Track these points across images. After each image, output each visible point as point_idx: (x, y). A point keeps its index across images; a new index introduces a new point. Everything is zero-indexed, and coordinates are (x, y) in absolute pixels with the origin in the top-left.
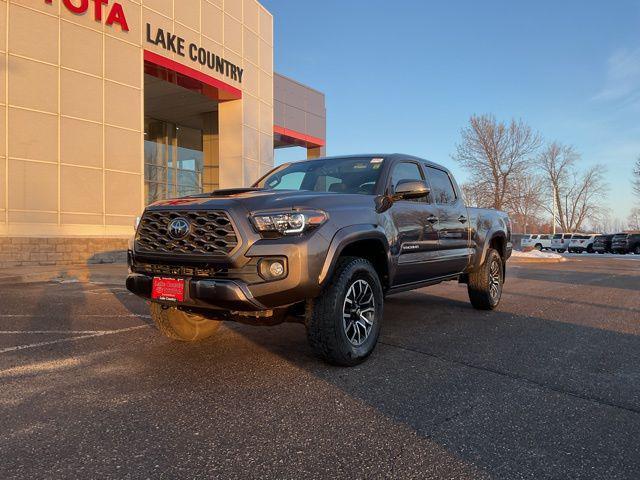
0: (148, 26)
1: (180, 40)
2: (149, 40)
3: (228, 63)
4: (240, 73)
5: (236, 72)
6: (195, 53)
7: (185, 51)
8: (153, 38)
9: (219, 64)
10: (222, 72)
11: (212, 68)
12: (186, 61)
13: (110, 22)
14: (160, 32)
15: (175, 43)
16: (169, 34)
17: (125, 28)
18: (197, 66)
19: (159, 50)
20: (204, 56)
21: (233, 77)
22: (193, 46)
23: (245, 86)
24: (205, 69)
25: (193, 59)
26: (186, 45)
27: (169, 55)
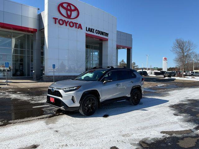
0: (87, 27)
1: (93, 29)
3: (105, 33)
4: (108, 34)
5: (107, 34)
6: (97, 32)
7: (95, 32)
8: (87, 30)
9: (102, 33)
10: (103, 35)
11: (101, 35)
12: (95, 34)
13: (78, 28)
14: (89, 28)
15: (92, 30)
16: (91, 28)
17: (82, 29)
18: (97, 35)
19: (89, 32)
20: (99, 32)
21: (106, 36)
22: (96, 30)
23: (109, 38)
24: (99, 35)
25: (96, 33)
26: (95, 30)
27: (91, 33)
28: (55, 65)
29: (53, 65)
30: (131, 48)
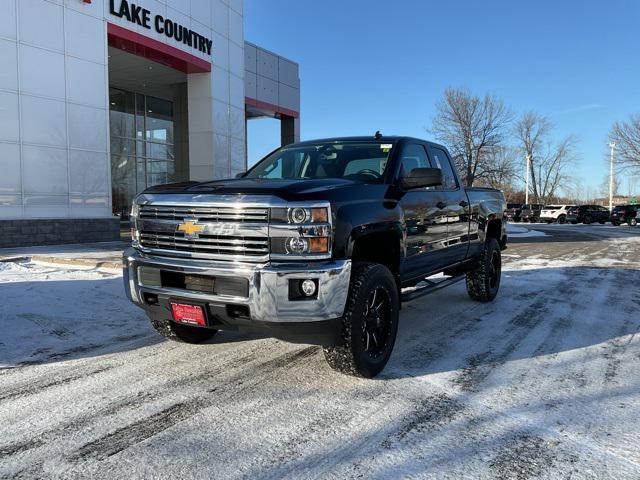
1: (145, 12)
2: (112, 11)
3: (196, 35)
4: (210, 44)
5: (205, 44)
6: (161, 25)
7: (151, 23)
8: (117, 9)
9: (186, 36)
10: (190, 44)
11: (179, 40)
12: (152, 34)
14: (124, 4)
15: (140, 14)
16: (133, 6)
17: (87, 1)
18: (162, 38)
19: (123, 23)
20: (170, 29)
21: (202, 49)
22: (158, 18)
23: (213, 58)
24: (172, 42)
25: (160, 31)
26: (152, 17)
27: (134, 27)
30: (297, 114)
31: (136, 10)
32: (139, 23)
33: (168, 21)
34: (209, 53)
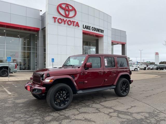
0: (83, 25)
2: (83, 28)
3: (100, 30)
4: (103, 31)
5: (102, 31)
6: (93, 29)
7: (91, 29)
9: (98, 30)
10: (99, 32)
11: (96, 31)
12: (91, 31)
13: (76, 26)
14: (86, 26)
15: (89, 27)
16: (87, 26)
18: (93, 31)
19: (85, 30)
20: (95, 29)
21: (102, 32)
22: (92, 27)
24: (95, 32)
26: (91, 28)
27: (88, 30)
28: (53, 59)
29: (52, 59)
30: (126, 43)
31: (88, 27)
32: (89, 29)
33: (94, 28)
34: (103, 33)
